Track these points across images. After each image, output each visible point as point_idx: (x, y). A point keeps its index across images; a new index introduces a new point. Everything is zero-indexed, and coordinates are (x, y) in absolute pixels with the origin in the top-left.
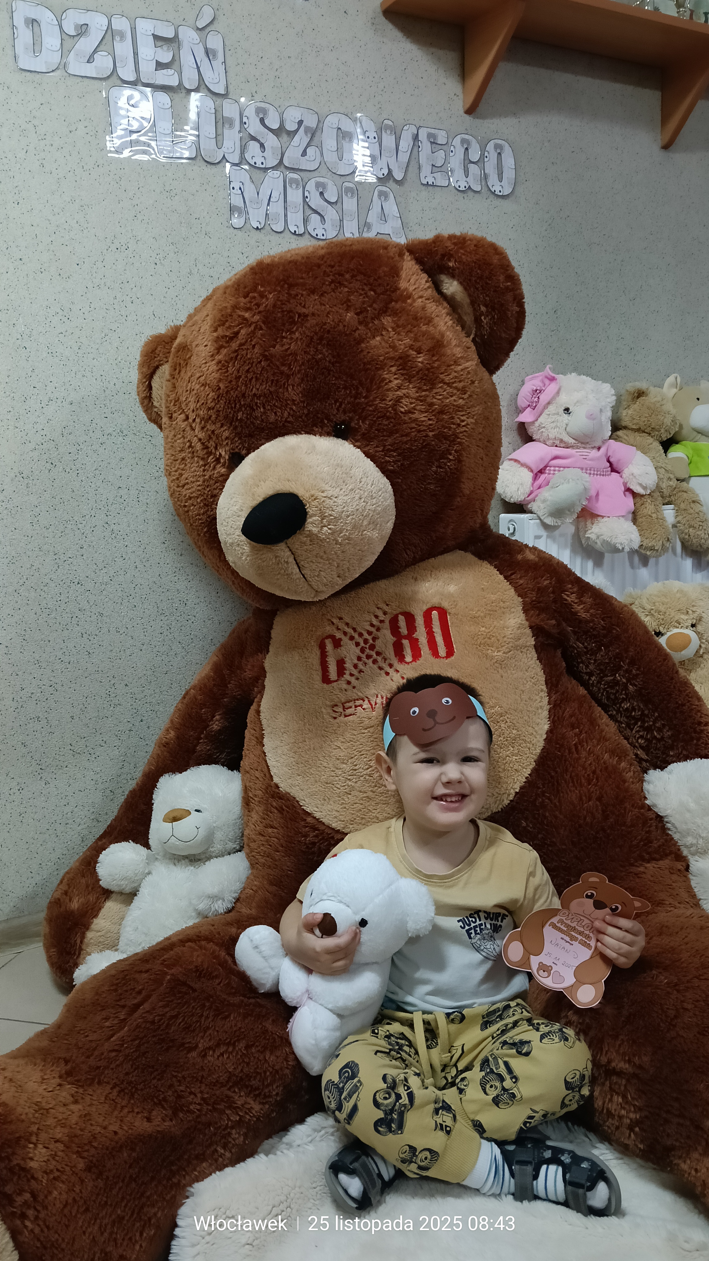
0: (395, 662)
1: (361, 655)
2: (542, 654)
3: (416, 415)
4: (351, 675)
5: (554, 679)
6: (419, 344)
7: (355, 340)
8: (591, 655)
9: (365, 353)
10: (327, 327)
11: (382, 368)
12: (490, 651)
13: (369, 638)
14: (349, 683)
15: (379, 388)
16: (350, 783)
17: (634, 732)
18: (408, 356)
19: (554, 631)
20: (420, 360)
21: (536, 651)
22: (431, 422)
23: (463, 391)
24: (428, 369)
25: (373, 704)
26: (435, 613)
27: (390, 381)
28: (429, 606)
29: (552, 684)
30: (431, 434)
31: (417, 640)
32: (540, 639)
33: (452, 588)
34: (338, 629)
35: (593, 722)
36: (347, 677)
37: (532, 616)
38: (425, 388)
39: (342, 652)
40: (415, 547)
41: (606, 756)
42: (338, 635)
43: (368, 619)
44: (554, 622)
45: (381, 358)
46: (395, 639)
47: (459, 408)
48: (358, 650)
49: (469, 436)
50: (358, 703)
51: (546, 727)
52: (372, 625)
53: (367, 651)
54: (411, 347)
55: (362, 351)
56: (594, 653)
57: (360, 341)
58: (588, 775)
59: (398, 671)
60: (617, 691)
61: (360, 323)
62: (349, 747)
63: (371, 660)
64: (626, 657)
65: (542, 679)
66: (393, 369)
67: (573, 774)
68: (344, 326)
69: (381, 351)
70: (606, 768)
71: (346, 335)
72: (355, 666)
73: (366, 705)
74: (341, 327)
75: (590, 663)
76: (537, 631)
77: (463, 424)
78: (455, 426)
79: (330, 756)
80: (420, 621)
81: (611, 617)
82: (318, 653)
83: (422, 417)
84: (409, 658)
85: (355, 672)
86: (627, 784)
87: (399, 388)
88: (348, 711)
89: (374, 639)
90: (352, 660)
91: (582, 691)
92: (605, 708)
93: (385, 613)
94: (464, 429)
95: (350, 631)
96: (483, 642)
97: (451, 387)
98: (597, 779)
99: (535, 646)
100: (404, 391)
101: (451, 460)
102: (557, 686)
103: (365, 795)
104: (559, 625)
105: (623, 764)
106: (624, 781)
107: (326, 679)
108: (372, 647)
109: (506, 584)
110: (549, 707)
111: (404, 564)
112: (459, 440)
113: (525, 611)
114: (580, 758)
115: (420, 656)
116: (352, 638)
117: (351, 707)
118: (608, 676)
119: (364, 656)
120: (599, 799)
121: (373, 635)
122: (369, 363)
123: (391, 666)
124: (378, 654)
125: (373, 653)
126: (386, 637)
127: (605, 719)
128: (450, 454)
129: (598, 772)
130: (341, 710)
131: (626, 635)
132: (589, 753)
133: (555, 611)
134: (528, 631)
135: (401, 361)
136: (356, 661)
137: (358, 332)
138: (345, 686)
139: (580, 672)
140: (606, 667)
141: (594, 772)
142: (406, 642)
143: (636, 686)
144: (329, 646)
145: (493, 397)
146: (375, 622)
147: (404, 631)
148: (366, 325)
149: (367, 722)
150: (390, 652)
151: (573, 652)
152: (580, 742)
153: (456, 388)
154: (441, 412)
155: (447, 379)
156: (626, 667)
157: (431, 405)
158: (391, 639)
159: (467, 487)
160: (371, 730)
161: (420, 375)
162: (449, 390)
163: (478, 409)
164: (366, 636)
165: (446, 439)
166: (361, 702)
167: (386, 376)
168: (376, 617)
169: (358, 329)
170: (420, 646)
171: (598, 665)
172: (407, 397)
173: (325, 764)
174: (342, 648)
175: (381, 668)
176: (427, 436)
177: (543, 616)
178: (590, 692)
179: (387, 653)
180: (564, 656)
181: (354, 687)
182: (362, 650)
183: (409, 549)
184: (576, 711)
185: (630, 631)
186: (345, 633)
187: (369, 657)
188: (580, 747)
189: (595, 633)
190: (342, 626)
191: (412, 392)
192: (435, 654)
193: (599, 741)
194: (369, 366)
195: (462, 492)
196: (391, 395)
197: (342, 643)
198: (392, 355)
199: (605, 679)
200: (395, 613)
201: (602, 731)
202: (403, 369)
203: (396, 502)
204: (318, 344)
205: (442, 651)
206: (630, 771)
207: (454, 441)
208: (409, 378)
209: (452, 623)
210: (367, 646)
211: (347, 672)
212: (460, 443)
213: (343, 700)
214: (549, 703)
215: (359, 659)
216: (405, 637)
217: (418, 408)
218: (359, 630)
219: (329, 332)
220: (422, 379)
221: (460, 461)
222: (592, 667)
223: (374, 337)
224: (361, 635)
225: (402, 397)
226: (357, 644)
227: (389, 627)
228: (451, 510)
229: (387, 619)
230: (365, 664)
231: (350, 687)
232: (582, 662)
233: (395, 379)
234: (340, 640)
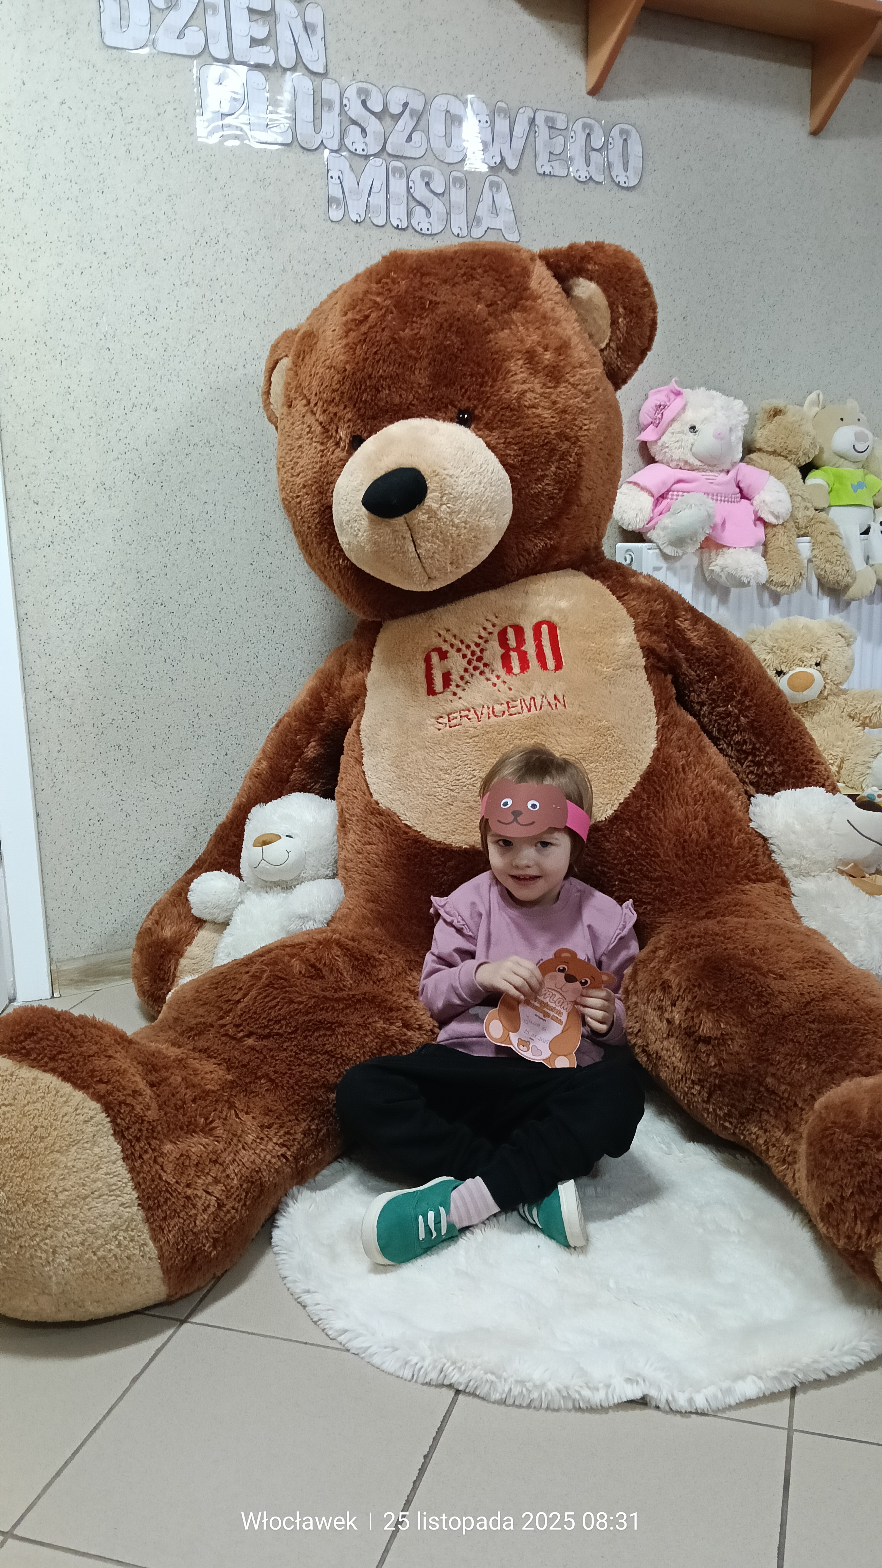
0: (502, 672)
1: (468, 667)
2: (652, 676)
3: (539, 411)
4: (458, 686)
5: (663, 702)
6: (546, 341)
7: (484, 329)
8: (703, 683)
9: (493, 343)
10: (457, 315)
11: (509, 359)
12: (599, 667)
13: (477, 650)
14: (455, 694)
15: (504, 379)
16: (452, 794)
17: (744, 766)
18: (535, 351)
19: (666, 655)
20: (547, 357)
21: (647, 672)
22: (553, 420)
23: (587, 394)
24: (554, 367)
25: (479, 714)
26: (544, 628)
27: (516, 374)
28: (539, 619)
29: (661, 706)
30: (553, 432)
31: (525, 653)
32: (651, 660)
33: (563, 604)
34: (445, 641)
35: (701, 749)
36: (453, 688)
37: (643, 637)
38: (550, 384)
39: (449, 663)
40: (529, 554)
41: (714, 782)
42: (445, 647)
43: (476, 630)
44: (665, 645)
45: (509, 350)
46: (503, 651)
47: (582, 411)
48: (464, 662)
49: (591, 442)
50: (463, 713)
51: (654, 745)
52: (480, 637)
53: (475, 663)
54: (539, 343)
55: (490, 341)
56: (706, 681)
57: (489, 331)
58: (695, 796)
59: (505, 682)
60: (729, 723)
61: (490, 314)
62: (452, 757)
63: (478, 672)
64: (739, 688)
65: (651, 699)
66: (520, 362)
67: (680, 792)
68: (474, 316)
69: (509, 343)
70: (714, 793)
71: (476, 324)
72: (462, 678)
73: (472, 715)
74: (471, 317)
75: (701, 692)
76: (649, 652)
77: (586, 427)
78: (577, 429)
79: (432, 767)
80: (529, 635)
81: (725, 647)
82: (423, 666)
83: (546, 414)
84: (516, 669)
85: (461, 683)
86: (734, 810)
87: (524, 382)
88: (453, 722)
89: (482, 651)
90: (458, 672)
91: (691, 719)
92: (715, 741)
93: (494, 626)
94: (586, 433)
95: (457, 642)
96: (592, 657)
97: (575, 388)
98: (704, 800)
99: (645, 667)
100: (529, 386)
101: (571, 462)
102: (666, 709)
103: (468, 805)
104: (671, 650)
105: (731, 792)
106: (732, 807)
107: (431, 691)
108: (480, 659)
109: (618, 604)
110: (657, 727)
111: (516, 572)
112: (580, 443)
113: (637, 631)
114: (687, 779)
115: (528, 668)
116: (459, 650)
117: (456, 718)
118: (719, 706)
119: (471, 668)
120: (706, 819)
121: (481, 647)
122: (497, 353)
123: (498, 677)
124: (486, 665)
125: (481, 665)
126: (494, 649)
127: (713, 750)
128: (571, 456)
129: (705, 794)
130: (445, 720)
131: (740, 665)
132: (697, 776)
133: (667, 635)
134: (639, 651)
135: (528, 355)
136: (462, 673)
137: (487, 323)
138: (452, 697)
139: (692, 701)
140: (718, 697)
141: (701, 794)
142: (514, 655)
143: (747, 717)
144: (435, 658)
145: (613, 411)
146: (483, 633)
147: (512, 643)
148: (496, 317)
149: (472, 731)
150: (498, 665)
151: (684, 679)
152: (688, 764)
153: (580, 390)
154: (564, 411)
155: (572, 380)
156: (739, 698)
157: (555, 403)
158: (500, 651)
159: (585, 496)
160: (476, 739)
161: (546, 372)
162: (573, 391)
163: (601, 417)
164: (473, 647)
165: (567, 440)
166: (467, 712)
167: (513, 368)
168: (485, 629)
169: (486, 320)
170: (529, 658)
171: (710, 695)
172: (532, 391)
173: (428, 776)
174: (449, 660)
175: (488, 680)
176: (549, 433)
177: (655, 638)
178: (699, 722)
179: (495, 665)
180: (675, 682)
181: (460, 698)
182: (469, 662)
183: (523, 556)
184: (685, 736)
185: (744, 662)
186: (452, 646)
187: (475, 668)
188: (687, 769)
189: (708, 661)
190: (449, 637)
191: (538, 388)
192: (544, 666)
193: (708, 766)
194: (496, 356)
195: (579, 500)
196: (516, 388)
197: (448, 655)
198: (518, 348)
199: (718, 709)
200: (504, 625)
201: (710, 758)
202: (530, 363)
203: (514, 500)
204: (448, 331)
205: (551, 663)
206: (738, 800)
207: (574, 443)
208: (535, 372)
209: (562, 638)
210: (475, 658)
211: (453, 684)
212: (580, 446)
213: (449, 711)
214: (657, 723)
215: (466, 670)
216: (514, 650)
217: (542, 404)
218: (467, 641)
219: (459, 319)
220: (547, 375)
221: (580, 466)
222: (704, 697)
223: (503, 329)
224: (468, 647)
225: (526, 391)
226: (464, 656)
227: (497, 639)
228: (568, 519)
229: (496, 631)
230: (472, 675)
231: (456, 698)
232: (694, 691)
233: (521, 372)
234: (447, 652)
